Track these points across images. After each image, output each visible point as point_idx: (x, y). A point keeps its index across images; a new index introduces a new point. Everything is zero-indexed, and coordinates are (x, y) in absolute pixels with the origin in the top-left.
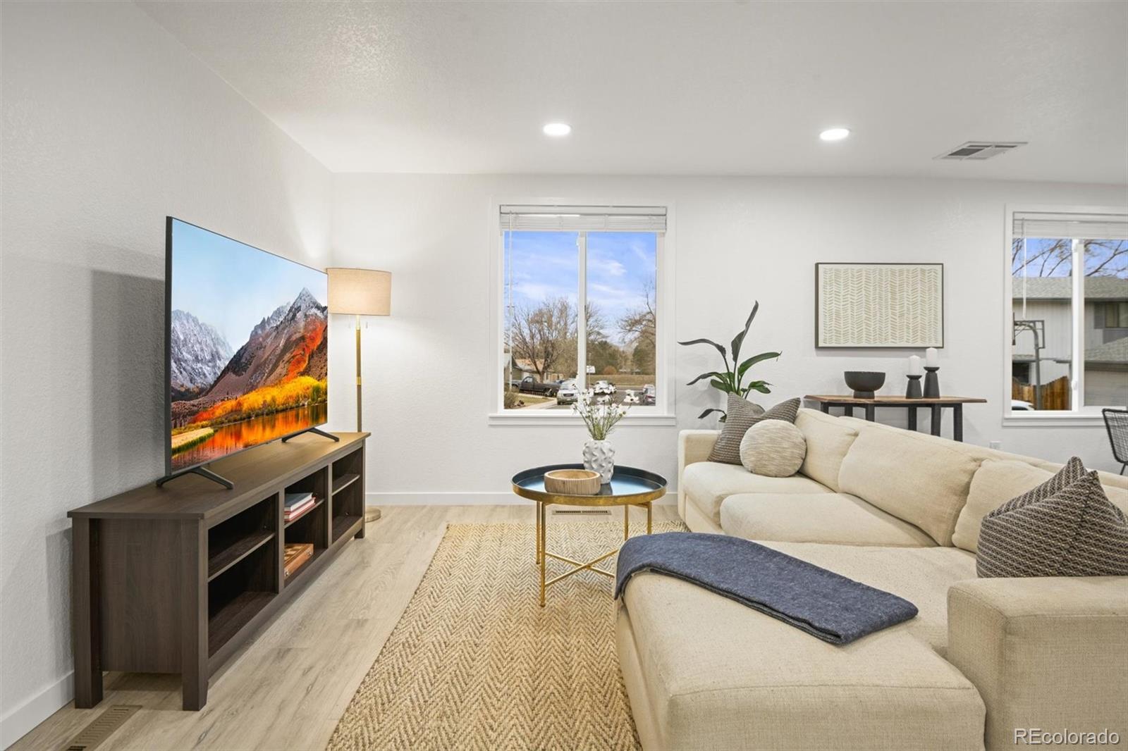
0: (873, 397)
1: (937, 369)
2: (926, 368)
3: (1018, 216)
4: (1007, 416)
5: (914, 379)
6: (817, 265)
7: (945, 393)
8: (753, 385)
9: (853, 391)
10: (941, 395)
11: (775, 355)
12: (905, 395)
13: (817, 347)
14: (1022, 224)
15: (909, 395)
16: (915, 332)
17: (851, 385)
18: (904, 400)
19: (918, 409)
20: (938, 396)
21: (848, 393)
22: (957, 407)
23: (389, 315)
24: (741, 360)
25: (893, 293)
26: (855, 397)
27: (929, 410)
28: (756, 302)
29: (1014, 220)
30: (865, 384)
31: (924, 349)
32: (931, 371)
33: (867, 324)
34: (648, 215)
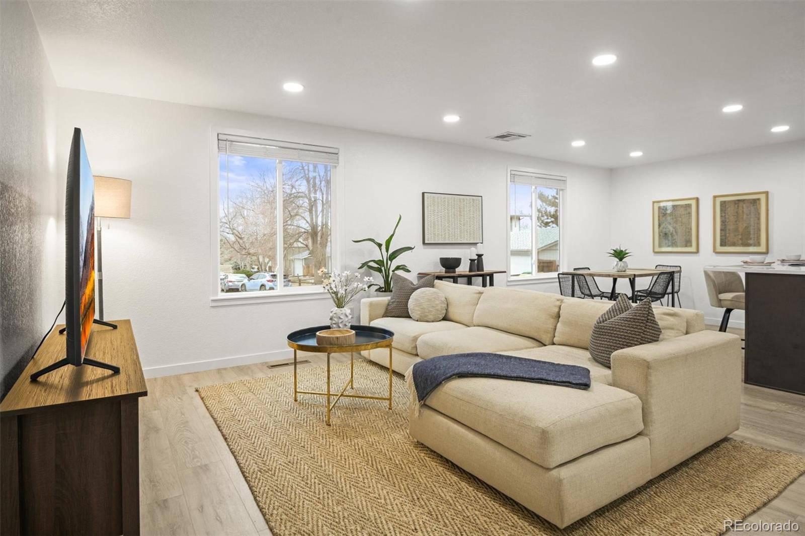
0: (455, 272)
1: (482, 255)
2: (477, 255)
3: (513, 173)
4: (509, 280)
5: (472, 261)
6: (423, 194)
7: (487, 269)
8: (398, 268)
9: (444, 269)
10: (485, 269)
11: (410, 248)
12: (468, 270)
13: (424, 243)
14: (514, 177)
15: (471, 270)
16: (470, 234)
17: (443, 266)
18: (468, 273)
19: (473, 278)
20: (483, 271)
21: (442, 270)
22: (491, 275)
23: (129, 218)
24: (390, 252)
25: (460, 212)
26: (446, 272)
27: (481, 278)
28: (400, 216)
29: (511, 174)
30: (450, 264)
31: (476, 244)
32: (480, 256)
33: (449, 230)
34: (327, 153)
